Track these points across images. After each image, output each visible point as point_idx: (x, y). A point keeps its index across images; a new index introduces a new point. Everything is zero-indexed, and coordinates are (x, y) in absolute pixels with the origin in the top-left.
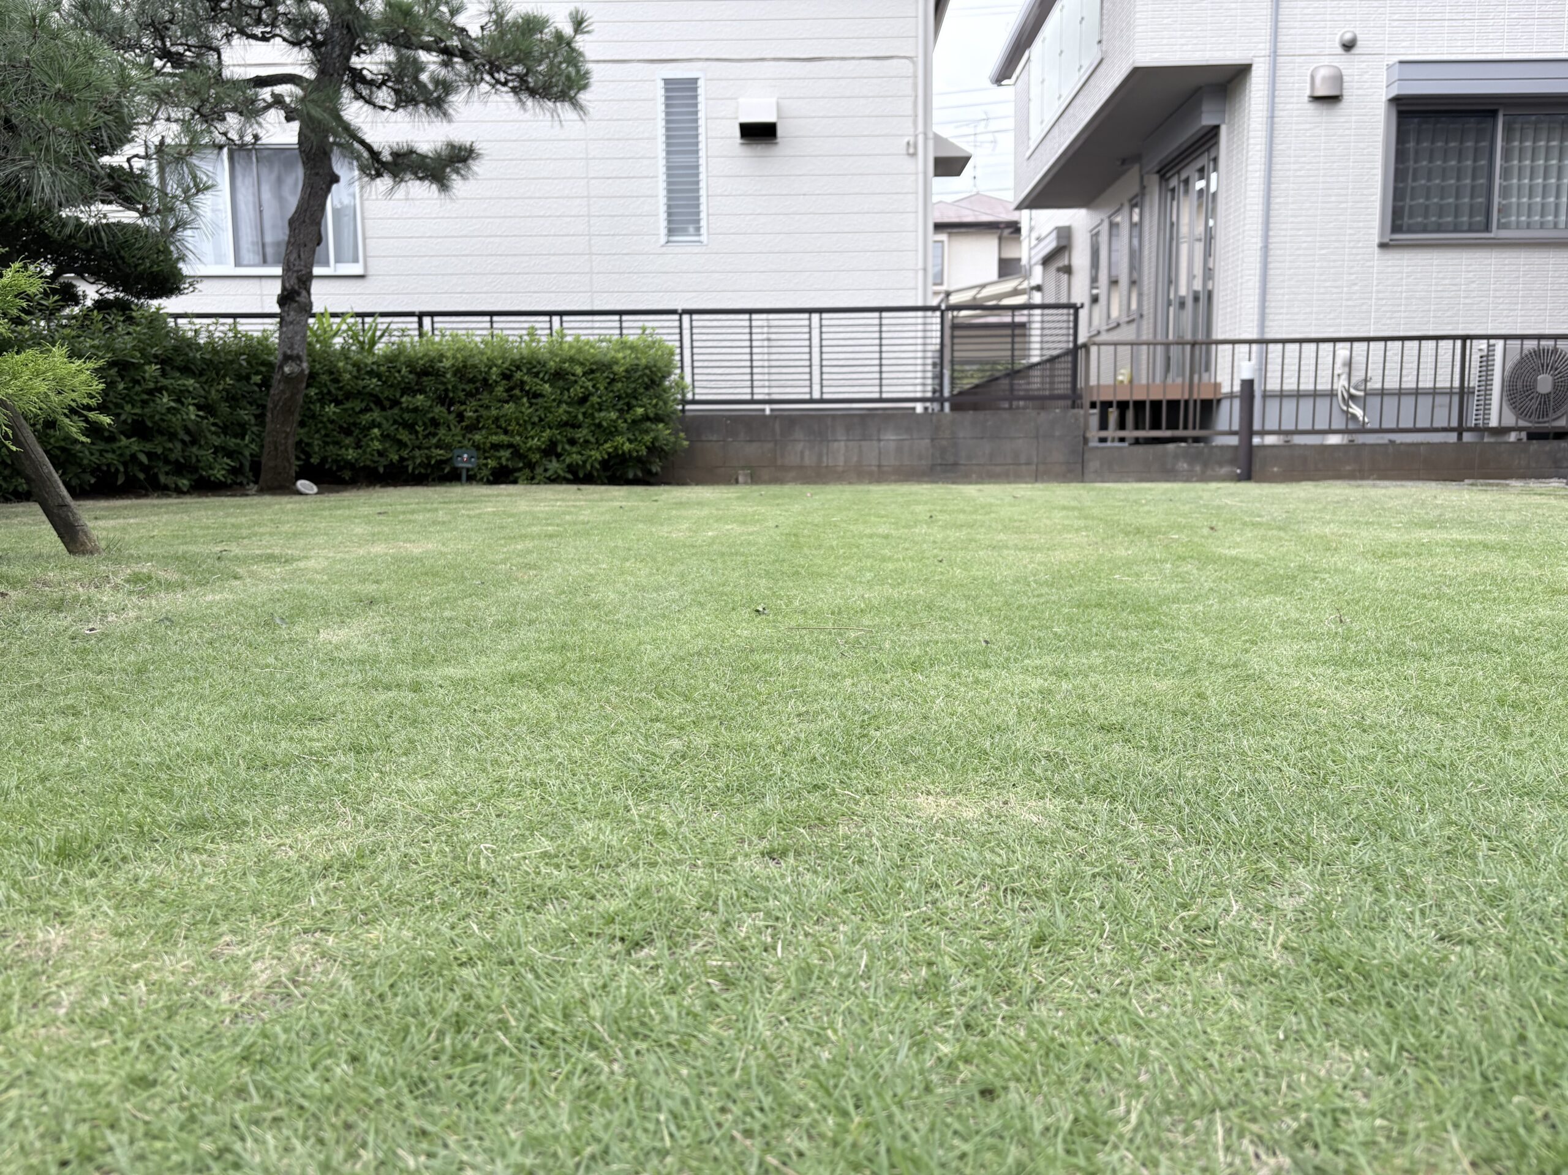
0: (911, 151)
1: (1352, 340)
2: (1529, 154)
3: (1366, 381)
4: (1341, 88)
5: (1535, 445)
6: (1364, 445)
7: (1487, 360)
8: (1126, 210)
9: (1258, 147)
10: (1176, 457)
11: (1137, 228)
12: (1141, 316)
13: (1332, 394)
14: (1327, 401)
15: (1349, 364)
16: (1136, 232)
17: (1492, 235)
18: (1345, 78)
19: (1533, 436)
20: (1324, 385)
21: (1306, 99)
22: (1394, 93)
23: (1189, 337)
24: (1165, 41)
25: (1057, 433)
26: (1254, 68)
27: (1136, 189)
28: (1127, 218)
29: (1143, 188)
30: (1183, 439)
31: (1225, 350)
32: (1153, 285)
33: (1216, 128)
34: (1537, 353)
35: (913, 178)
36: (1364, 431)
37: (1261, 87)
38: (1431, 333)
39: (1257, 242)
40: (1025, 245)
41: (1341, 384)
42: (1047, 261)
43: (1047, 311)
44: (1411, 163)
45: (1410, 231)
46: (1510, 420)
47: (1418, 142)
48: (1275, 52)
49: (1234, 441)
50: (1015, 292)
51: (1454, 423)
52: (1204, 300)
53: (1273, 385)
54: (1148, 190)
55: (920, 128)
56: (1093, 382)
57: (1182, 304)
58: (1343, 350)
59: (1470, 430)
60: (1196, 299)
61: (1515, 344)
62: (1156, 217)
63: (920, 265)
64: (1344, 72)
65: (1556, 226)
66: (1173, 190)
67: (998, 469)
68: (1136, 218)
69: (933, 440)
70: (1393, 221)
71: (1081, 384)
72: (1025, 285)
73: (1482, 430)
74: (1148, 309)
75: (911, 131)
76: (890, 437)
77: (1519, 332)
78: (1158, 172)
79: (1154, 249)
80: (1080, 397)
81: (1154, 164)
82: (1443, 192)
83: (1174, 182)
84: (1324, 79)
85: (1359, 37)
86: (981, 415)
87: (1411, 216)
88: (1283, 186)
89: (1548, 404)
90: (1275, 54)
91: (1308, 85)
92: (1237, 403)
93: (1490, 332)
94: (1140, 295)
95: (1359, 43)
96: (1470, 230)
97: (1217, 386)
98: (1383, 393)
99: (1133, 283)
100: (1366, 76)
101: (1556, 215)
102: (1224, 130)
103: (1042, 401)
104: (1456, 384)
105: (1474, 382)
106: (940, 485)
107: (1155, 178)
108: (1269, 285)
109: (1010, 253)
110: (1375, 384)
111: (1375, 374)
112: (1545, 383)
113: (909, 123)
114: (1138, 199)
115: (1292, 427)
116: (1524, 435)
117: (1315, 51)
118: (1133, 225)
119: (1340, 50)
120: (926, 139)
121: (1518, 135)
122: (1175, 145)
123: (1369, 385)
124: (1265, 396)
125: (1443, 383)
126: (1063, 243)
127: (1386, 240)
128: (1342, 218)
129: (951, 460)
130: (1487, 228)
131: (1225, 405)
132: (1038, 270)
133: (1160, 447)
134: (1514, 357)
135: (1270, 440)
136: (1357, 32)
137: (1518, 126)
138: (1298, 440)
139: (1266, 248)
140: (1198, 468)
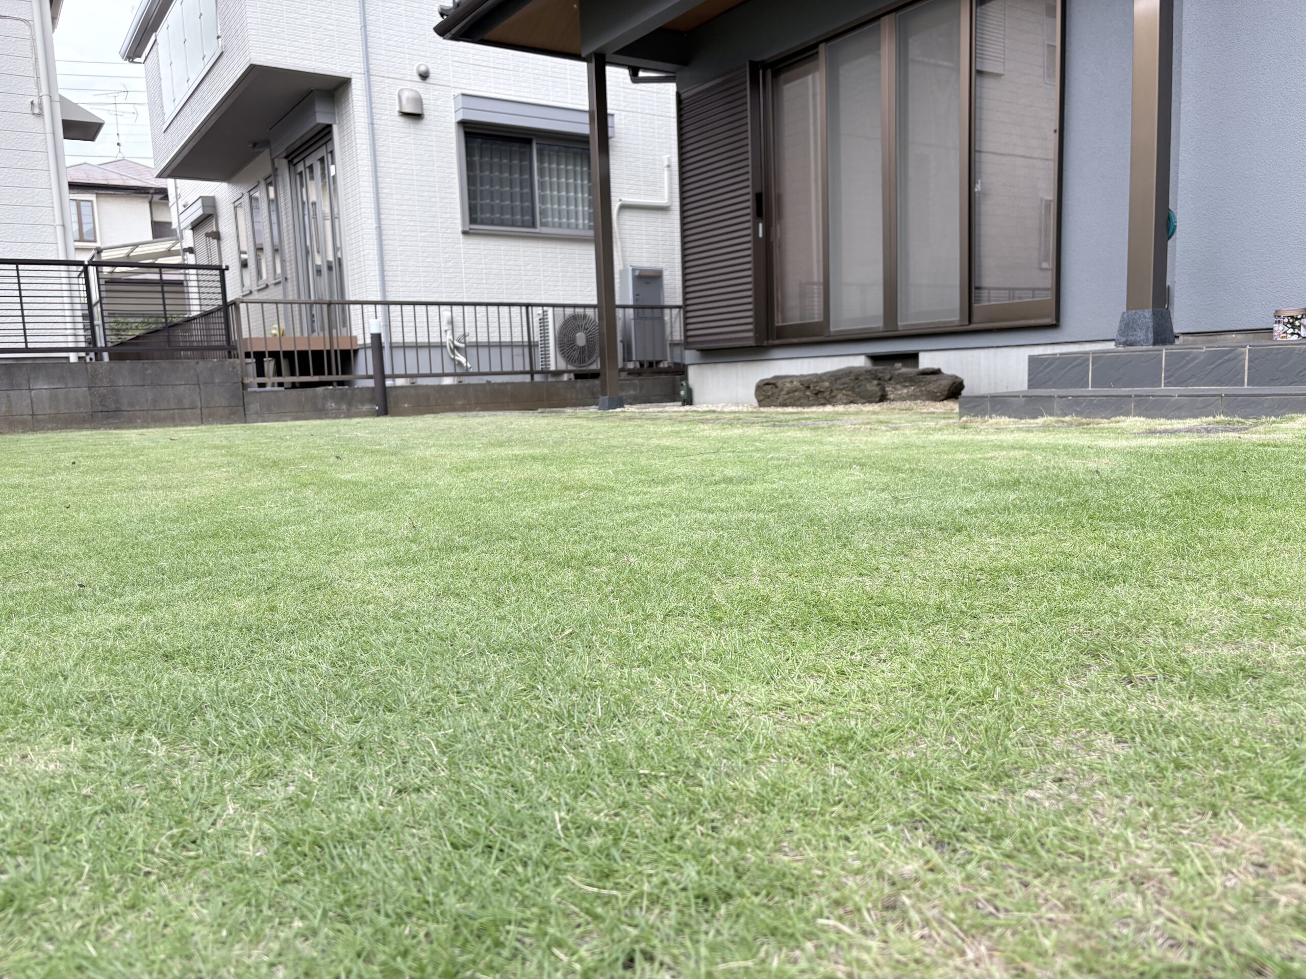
0: (37, 111)
1: (451, 304)
2: (555, 174)
3: (465, 336)
4: (422, 109)
5: (580, 383)
6: (469, 385)
7: (543, 321)
8: (262, 186)
9: (364, 147)
10: (325, 398)
11: (273, 203)
12: (286, 279)
13: (442, 346)
14: (438, 351)
15: (451, 322)
16: (273, 207)
17: (537, 230)
18: (424, 101)
19: (579, 376)
20: (435, 339)
21: (397, 114)
22: (460, 118)
23: (327, 298)
24: (276, 47)
25: (217, 380)
26: (353, 81)
27: (269, 170)
28: (264, 194)
29: (275, 170)
30: (330, 383)
31: (355, 310)
32: (293, 253)
33: (329, 127)
34: (574, 317)
35: (42, 137)
36: (468, 374)
37: (361, 98)
38: (505, 301)
39: (372, 224)
40: (173, 210)
41: (447, 338)
42: (196, 226)
43: (201, 272)
44: (478, 172)
45: (482, 223)
46: (562, 365)
47: (481, 157)
48: (368, 71)
49: (371, 383)
50: (169, 253)
51: (528, 368)
52: (336, 267)
53: (397, 338)
54: (279, 172)
55: (44, 90)
56: (245, 335)
57: (319, 272)
58: (446, 311)
59: (538, 372)
60: (330, 268)
61: (559, 310)
62: (289, 195)
63: (58, 221)
64: (423, 96)
65: (577, 227)
66: (301, 174)
67: (162, 413)
68: (272, 195)
69: (90, 388)
70: (470, 215)
71: (234, 336)
72: (178, 247)
73: (545, 372)
74: (291, 273)
75: (35, 92)
76: (42, 387)
77: (562, 302)
78: (286, 157)
79: (291, 222)
80: (235, 348)
81: (281, 150)
82: (502, 197)
83: (300, 168)
84: (408, 99)
85: (431, 71)
86: (139, 364)
87: (482, 212)
88: (387, 180)
89: (585, 354)
90: (368, 73)
91: (397, 102)
92: (369, 352)
93: (544, 301)
94: (283, 261)
95: (431, 75)
96: (523, 226)
97: (353, 339)
98: (477, 345)
99: (276, 251)
100: (439, 102)
101: (577, 219)
102: (335, 128)
103: (203, 351)
104: (526, 339)
105: (537, 338)
106: (102, 431)
107: (285, 162)
108: (386, 258)
109: (160, 217)
110: (471, 339)
111: (470, 330)
112: (581, 339)
113: (32, 84)
114: (272, 179)
115: (415, 372)
116: (572, 376)
117: (399, 76)
118: (270, 201)
119: (418, 79)
120: (51, 101)
121: (547, 159)
122: (298, 137)
123: (468, 339)
124: (392, 347)
125: (517, 338)
126: (209, 211)
127: (467, 229)
128: (434, 209)
129: (113, 407)
130: (533, 225)
131: (361, 354)
132: (189, 234)
133: (310, 391)
134: (560, 321)
135: (400, 382)
136: (429, 66)
137: (546, 152)
138: (421, 382)
139: (379, 228)
140: (344, 407)
